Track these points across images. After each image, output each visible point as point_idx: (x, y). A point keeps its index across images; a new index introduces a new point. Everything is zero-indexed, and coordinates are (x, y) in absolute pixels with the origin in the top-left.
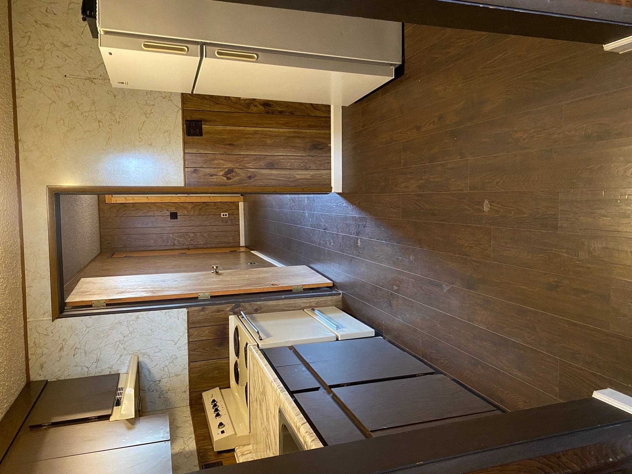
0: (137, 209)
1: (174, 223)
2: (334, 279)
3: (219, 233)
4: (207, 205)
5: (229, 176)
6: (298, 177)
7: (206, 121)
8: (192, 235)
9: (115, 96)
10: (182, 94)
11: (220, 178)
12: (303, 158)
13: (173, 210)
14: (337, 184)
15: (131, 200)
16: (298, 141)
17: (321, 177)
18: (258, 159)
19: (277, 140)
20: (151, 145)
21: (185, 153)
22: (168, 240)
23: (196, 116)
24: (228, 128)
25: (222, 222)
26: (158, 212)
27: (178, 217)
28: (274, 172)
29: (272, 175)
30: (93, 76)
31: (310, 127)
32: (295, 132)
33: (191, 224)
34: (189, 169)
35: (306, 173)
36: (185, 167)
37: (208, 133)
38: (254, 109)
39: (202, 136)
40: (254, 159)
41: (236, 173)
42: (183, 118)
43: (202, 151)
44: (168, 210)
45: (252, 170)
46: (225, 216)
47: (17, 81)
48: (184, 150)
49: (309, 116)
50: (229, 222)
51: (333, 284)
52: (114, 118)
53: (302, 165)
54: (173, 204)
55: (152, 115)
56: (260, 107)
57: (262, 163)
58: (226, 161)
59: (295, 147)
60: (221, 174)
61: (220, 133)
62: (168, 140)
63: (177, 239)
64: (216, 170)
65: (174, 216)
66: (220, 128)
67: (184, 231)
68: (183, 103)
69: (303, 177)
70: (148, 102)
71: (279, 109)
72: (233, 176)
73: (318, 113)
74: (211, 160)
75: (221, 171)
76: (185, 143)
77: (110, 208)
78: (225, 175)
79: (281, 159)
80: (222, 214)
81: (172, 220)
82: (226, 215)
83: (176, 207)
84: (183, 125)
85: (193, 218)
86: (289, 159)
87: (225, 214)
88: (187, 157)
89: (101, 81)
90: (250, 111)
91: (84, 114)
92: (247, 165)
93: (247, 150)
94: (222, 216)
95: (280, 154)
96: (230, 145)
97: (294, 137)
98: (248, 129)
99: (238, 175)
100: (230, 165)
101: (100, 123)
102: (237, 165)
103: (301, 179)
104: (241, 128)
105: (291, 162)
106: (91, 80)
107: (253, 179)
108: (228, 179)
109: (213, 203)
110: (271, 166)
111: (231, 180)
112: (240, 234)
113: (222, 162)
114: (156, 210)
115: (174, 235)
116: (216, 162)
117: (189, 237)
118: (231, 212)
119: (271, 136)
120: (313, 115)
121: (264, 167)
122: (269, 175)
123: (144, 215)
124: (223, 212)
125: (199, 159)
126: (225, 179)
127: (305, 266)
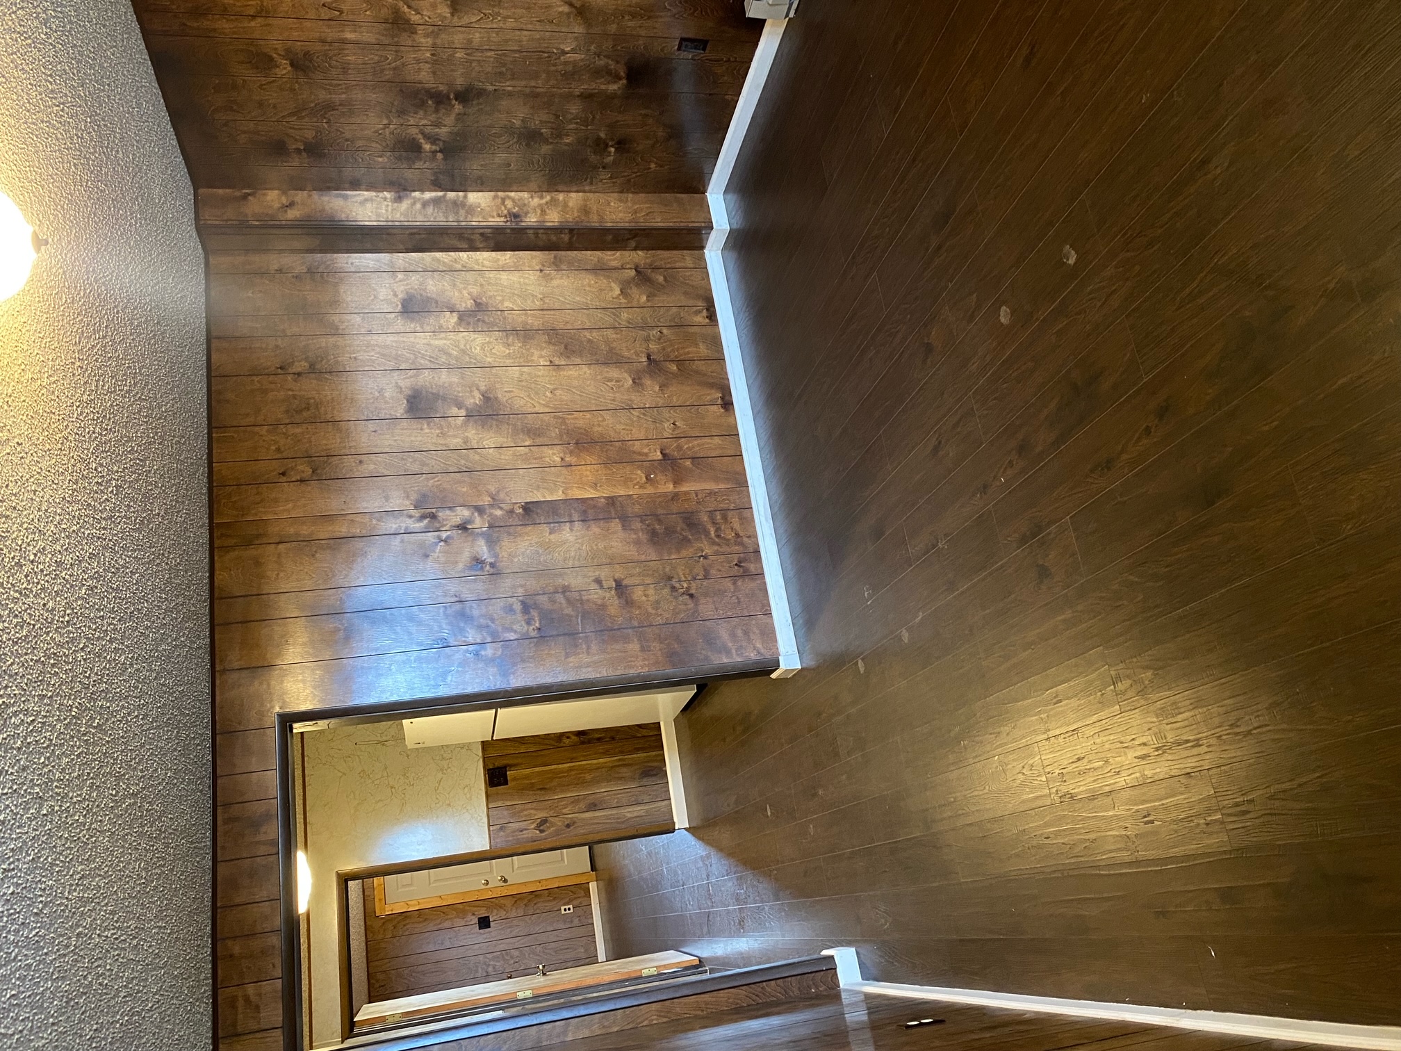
0: (426, 920)
1: (485, 936)
2: (699, 955)
3: (561, 943)
4: (536, 896)
5: (541, 828)
6: (629, 815)
7: (511, 766)
8: (515, 953)
9: (408, 756)
10: (483, 742)
11: (531, 832)
12: (632, 790)
13: (483, 913)
14: (681, 819)
15: (414, 905)
16: (624, 770)
17: (659, 810)
18: (576, 801)
19: (598, 774)
20: (449, 805)
21: (488, 808)
22: (477, 966)
23: (499, 763)
24: (537, 769)
25: (565, 922)
26: (458, 920)
27: (492, 924)
28: (598, 814)
29: (595, 818)
30: (385, 738)
31: (637, 750)
32: (620, 760)
33: (514, 934)
34: (495, 827)
35: (639, 808)
36: (489, 826)
37: (515, 779)
38: (567, 741)
39: (507, 784)
40: (573, 802)
41: (551, 823)
42: (484, 767)
43: (509, 803)
44: (474, 914)
45: (570, 816)
46: (568, 911)
47: (306, 759)
48: (487, 805)
49: (635, 737)
50: (576, 922)
51: (700, 961)
52: (407, 781)
53: (633, 799)
54: (481, 902)
55: (449, 770)
56: (573, 737)
57: (582, 805)
58: (536, 809)
59: (621, 778)
60: (533, 827)
61: (527, 777)
62: (468, 796)
63: (492, 963)
64: (525, 823)
65: (484, 923)
66: (529, 771)
67: (502, 947)
68: (483, 750)
69: (635, 814)
70: (445, 755)
71: (597, 736)
72: (549, 828)
73: (645, 732)
74: (519, 812)
75: (533, 823)
76: (487, 796)
77: (384, 923)
78: (538, 827)
79: (605, 796)
80: (563, 908)
81: (481, 931)
82: (569, 909)
83: (487, 908)
84: (485, 775)
85: (515, 923)
86: (615, 795)
87: (567, 907)
88: (492, 812)
89: (393, 743)
90: (562, 744)
91: (376, 782)
92: (564, 811)
93: (562, 792)
94: (563, 912)
95: (602, 790)
96: (541, 789)
97: (619, 766)
98: (560, 766)
99: (553, 825)
100: (542, 815)
101: (393, 790)
102: (551, 813)
103: (633, 818)
104: (553, 767)
105: (618, 798)
106: (382, 743)
107: (572, 828)
108: (541, 831)
109: (547, 891)
110: (593, 807)
111: (546, 833)
112: (595, 942)
113: (532, 811)
114: (455, 917)
115: (486, 958)
116: (525, 813)
117: (512, 957)
118: (576, 902)
119: (590, 770)
120: (639, 735)
121: (585, 810)
122: (591, 818)
123: (435, 928)
124: (564, 905)
125: (506, 813)
126: (538, 832)
127: (672, 951)
